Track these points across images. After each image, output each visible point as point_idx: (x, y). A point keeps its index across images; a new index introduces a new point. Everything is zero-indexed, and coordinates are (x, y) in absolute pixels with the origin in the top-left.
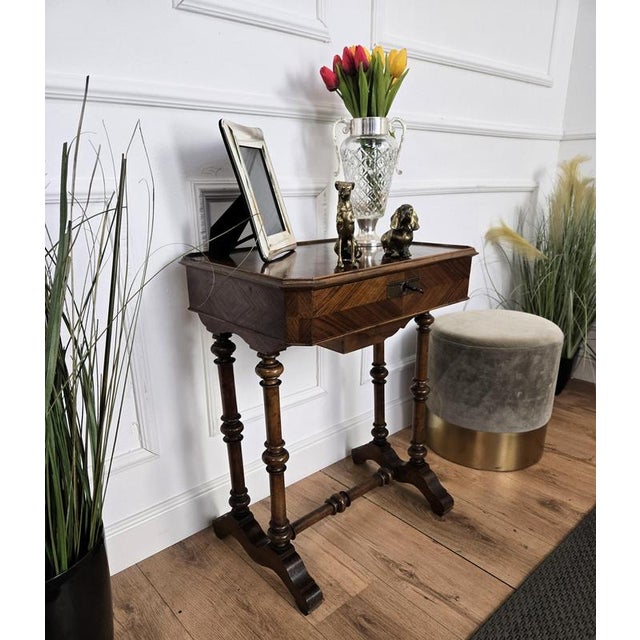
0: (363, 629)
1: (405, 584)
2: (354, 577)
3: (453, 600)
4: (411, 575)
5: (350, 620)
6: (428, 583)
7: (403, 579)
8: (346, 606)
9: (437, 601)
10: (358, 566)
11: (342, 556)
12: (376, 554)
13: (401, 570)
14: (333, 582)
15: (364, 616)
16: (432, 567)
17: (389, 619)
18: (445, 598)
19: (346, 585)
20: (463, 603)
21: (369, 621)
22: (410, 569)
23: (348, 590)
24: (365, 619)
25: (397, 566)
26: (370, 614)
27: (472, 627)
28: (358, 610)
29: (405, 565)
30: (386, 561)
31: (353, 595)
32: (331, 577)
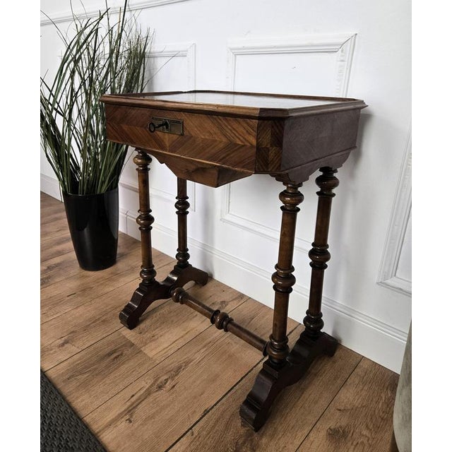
0: (109, 354)
1: (150, 382)
2: (158, 350)
3: (127, 417)
4: (160, 387)
5: (120, 348)
6: (151, 399)
7: (156, 381)
8: (132, 345)
9: (128, 404)
10: (172, 352)
11: (181, 343)
12: (187, 363)
13: (166, 380)
14: (156, 338)
15: (122, 354)
16: (169, 405)
17: (116, 369)
18: (130, 411)
19: (153, 345)
20: (123, 425)
21: (116, 357)
22: (168, 386)
23: (147, 346)
24: (119, 356)
25: (172, 378)
26: (123, 358)
27: (95, 428)
28: (128, 351)
29: (173, 383)
30: (179, 369)
31: (142, 349)
32: (161, 336)
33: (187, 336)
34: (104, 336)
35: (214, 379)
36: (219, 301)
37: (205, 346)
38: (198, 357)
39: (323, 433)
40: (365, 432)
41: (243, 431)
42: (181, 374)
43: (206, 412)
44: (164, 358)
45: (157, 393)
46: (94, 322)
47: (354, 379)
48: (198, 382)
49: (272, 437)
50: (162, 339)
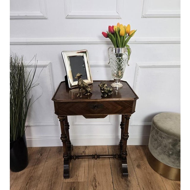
2: (83, 177)
4: (96, 186)
5: (71, 186)
7: (93, 186)
8: (74, 182)
10: (87, 176)
11: (87, 171)
12: (95, 175)
13: (95, 183)
14: (78, 175)
15: (74, 187)
16: (103, 189)
22: (97, 184)
23: (78, 179)
24: (74, 188)
26: (76, 188)
28: (75, 185)
29: (98, 183)
30: (95, 179)
31: (78, 181)
32: (79, 174)
33: (86, 168)
34: (61, 187)
35: (105, 174)
36: (82, 152)
37: (94, 168)
38: (95, 172)
39: (136, 168)
40: (142, 162)
41: (124, 180)
42: (97, 179)
43: (113, 183)
44: (87, 179)
45: (97, 188)
46: (51, 186)
47: (130, 152)
48: (103, 177)
49: (130, 176)
50: (80, 175)
